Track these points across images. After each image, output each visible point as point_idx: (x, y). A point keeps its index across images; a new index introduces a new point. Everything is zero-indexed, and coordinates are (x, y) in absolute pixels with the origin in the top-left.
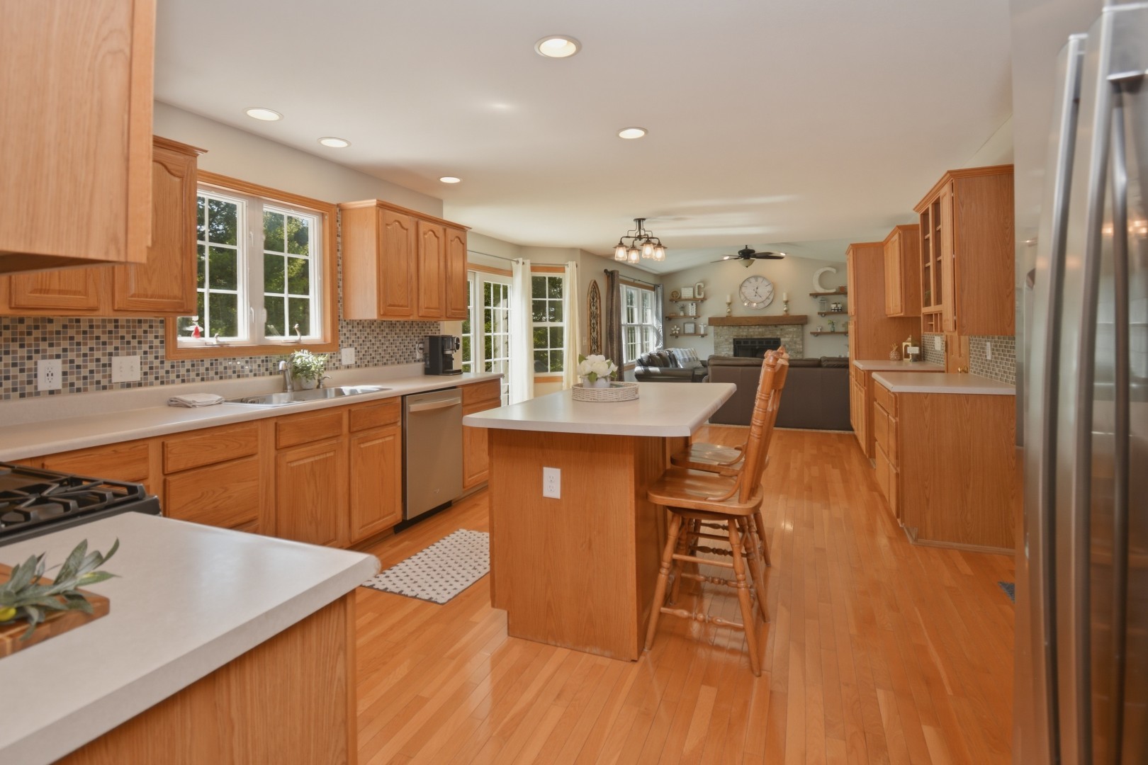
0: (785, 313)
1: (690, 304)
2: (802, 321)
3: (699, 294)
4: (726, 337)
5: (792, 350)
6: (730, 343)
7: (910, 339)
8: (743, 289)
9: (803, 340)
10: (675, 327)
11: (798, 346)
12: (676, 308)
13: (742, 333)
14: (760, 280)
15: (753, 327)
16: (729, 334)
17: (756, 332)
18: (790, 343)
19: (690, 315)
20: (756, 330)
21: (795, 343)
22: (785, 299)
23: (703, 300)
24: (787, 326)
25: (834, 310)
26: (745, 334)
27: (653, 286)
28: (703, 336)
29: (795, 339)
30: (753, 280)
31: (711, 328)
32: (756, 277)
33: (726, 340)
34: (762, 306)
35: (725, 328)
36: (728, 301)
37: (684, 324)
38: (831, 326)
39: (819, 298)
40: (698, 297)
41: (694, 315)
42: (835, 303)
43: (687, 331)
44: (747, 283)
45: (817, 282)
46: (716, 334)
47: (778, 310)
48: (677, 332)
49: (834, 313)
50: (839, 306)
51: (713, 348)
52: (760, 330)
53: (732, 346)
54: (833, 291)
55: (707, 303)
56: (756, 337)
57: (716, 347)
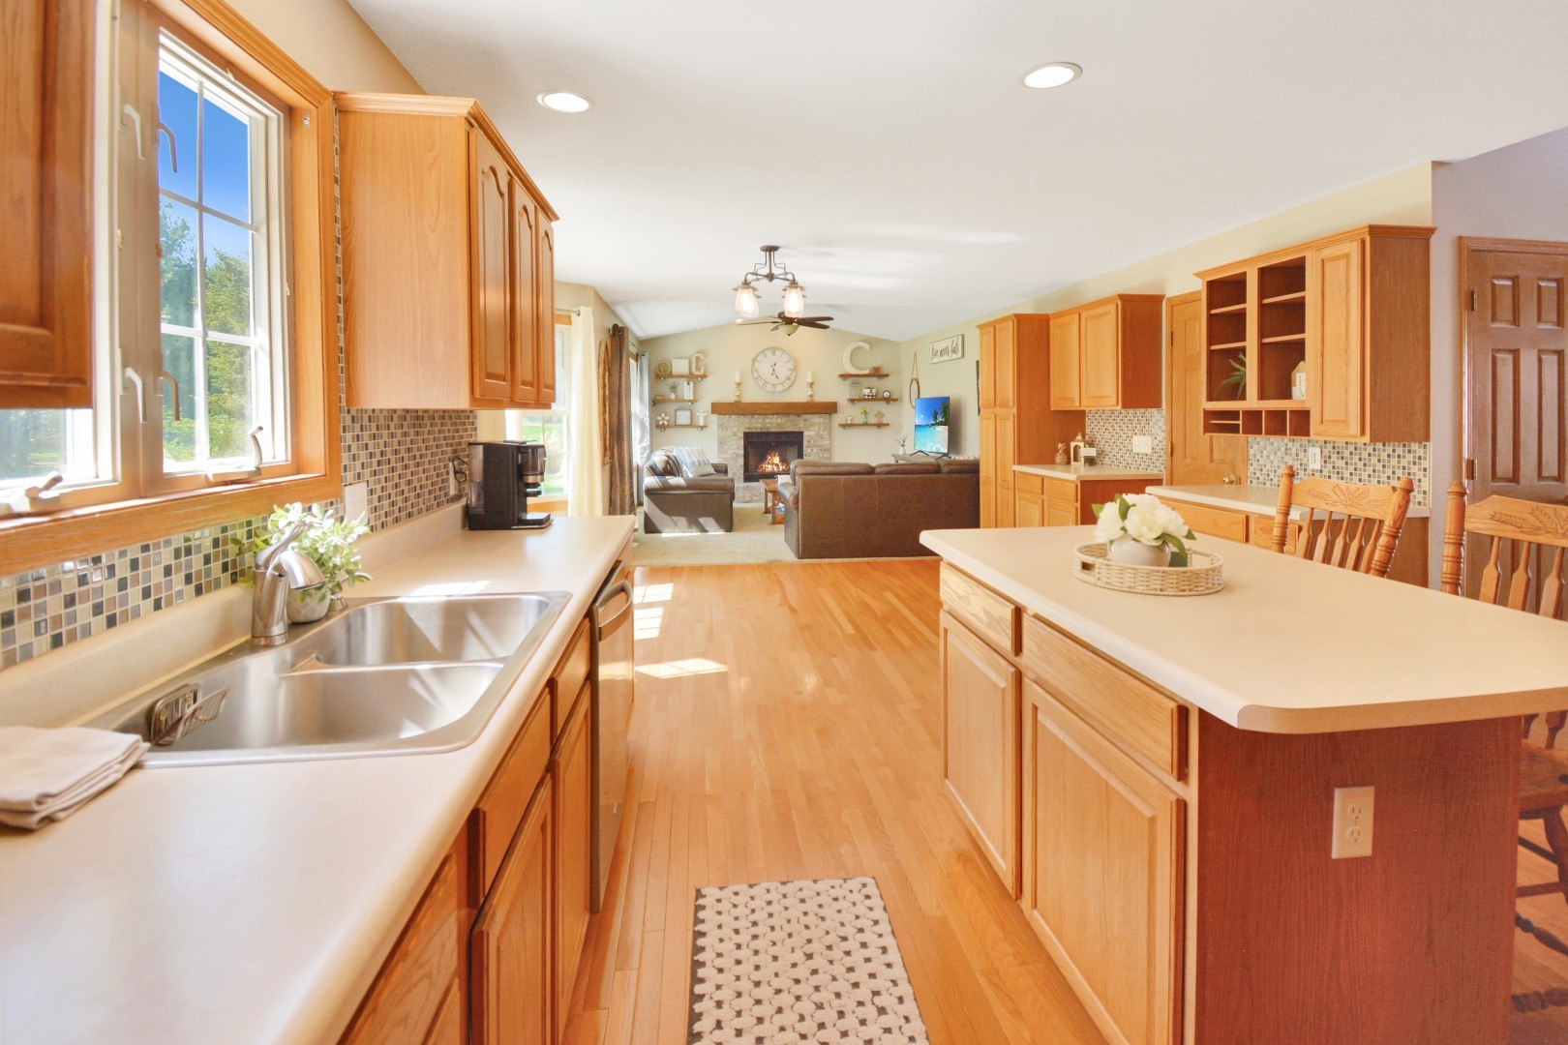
0: (809, 399)
1: (686, 383)
2: (830, 409)
3: (698, 369)
4: (735, 429)
5: (818, 446)
6: (740, 438)
7: (1079, 437)
8: (757, 365)
9: (830, 434)
10: (663, 415)
11: (825, 442)
12: (664, 387)
13: (755, 425)
14: (778, 353)
15: (770, 416)
16: (740, 425)
17: (774, 424)
18: (816, 438)
19: (686, 398)
20: (774, 420)
21: (822, 437)
22: (810, 380)
23: (704, 376)
24: (812, 416)
25: (869, 395)
26: (759, 425)
27: (635, 355)
28: (702, 427)
29: (821, 433)
30: (769, 353)
31: (715, 417)
32: (774, 349)
33: (735, 434)
34: (780, 388)
35: (733, 417)
36: (738, 381)
37: (676, 410)
38: (863, 416)
39: (850, 381)
40: (695, 372)
41: (691, 398)
42: (869, 388)
44: (762, 357)
45: (848, 360)
46: (721, 426)
47: (800, 395)
48: (666, 423)
49: (868, 400)
50: (874, 391)
51: (716, 444)
52: (779, 420)
53: (742, 442)
54: (867, 372)
55: (707, 381)
56: (773, 430)
57: (721, 443)
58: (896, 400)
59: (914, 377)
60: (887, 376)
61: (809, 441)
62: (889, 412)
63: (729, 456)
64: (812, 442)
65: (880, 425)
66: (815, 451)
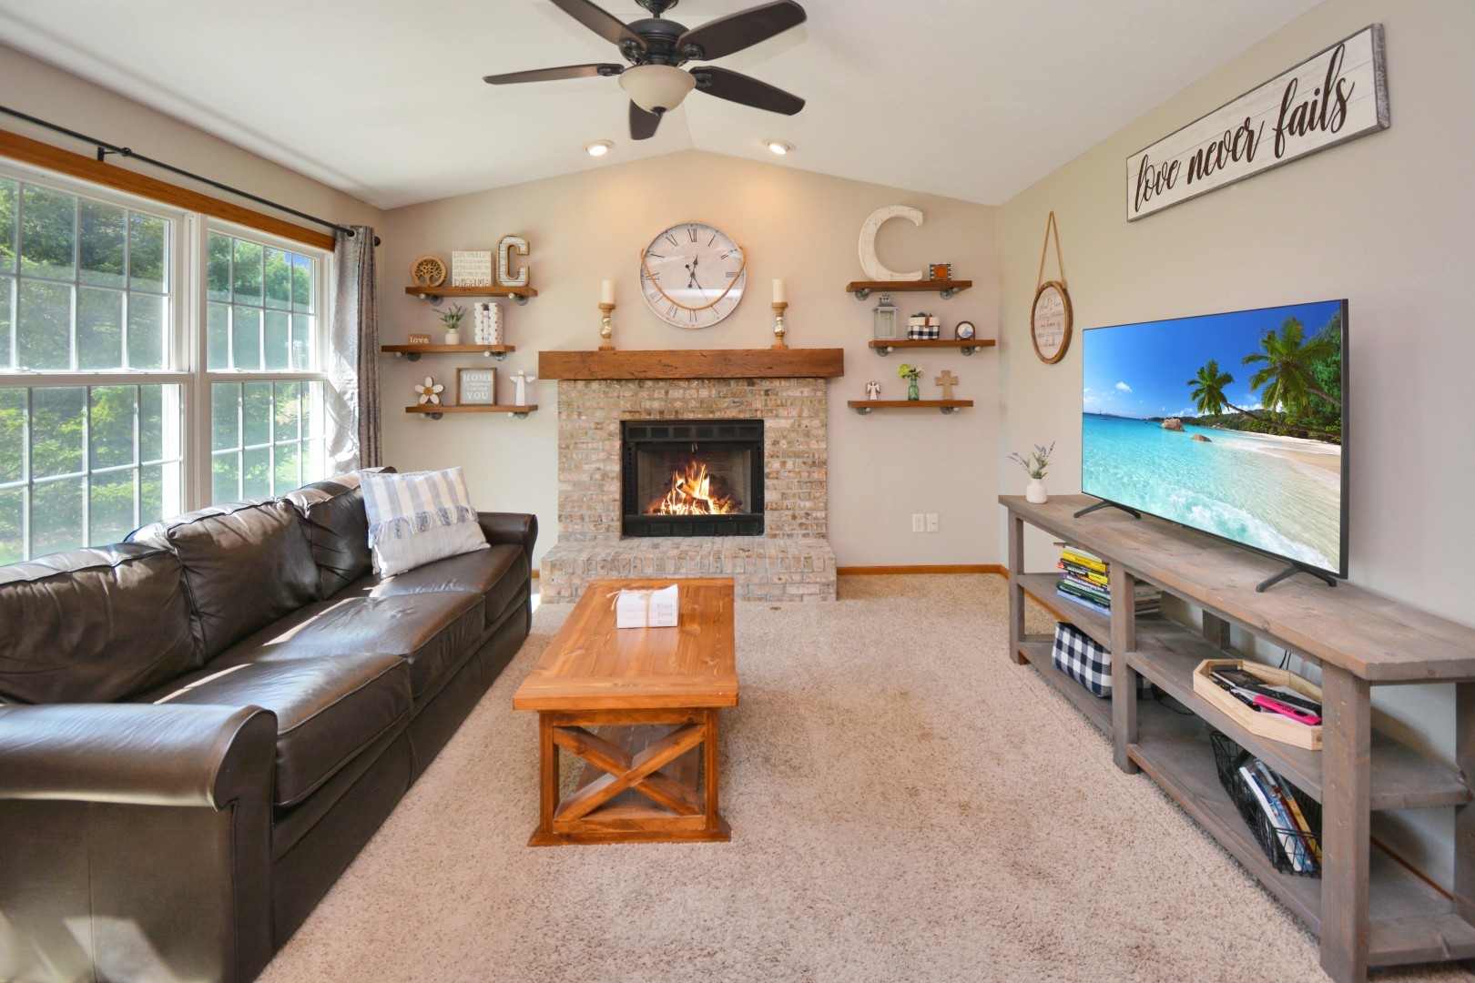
0: (776, 341)
1: (478, 306)
2: (827, 366)
3: (511, 273)
4: (600, 415)
5: (797, 455)
6: (611, 435)
8: (654, 265)
9: (825, 425)
10: (429, 382)
11: (814, 445)
12: (429, 320)
13: (648, 405)
15: (682, 384)
17: (690, 401)
18: (793, 435)
19: (479, 341)
20: (693, 392)
21: (807, 435)
22: (778, 299)
23: (523, 295)
24: (783, 383)
25: (921, 333)
26: (656, 405)
27: (326, 231)
28: (522, 412)
29: (805, 422)
30: (683, 237)
31: (551, 389)
32: (693, 227)
33: (598, 426)
34: (707, 317)
35: (595, 385)
36: (607, 300)
38: (907, 383)
39: (874, 300)
40: (506, 281)
41: (493, 342)
42: (922, 315)
43: (467, 397)
44: (664, 245)
45: (871, 249)
46: (565, 405)
47: (756, 334)
48: (435, 400)
49: (920, 345)
50: (934, 322)
51: (556, 451)
52: (704, 393)
53: (617, 444)
54: (916, 277)
55: (535, 305)
56: (691, 416)
57: (567, 445)
58: (991, 343)
59: (1052, 275)
60: (967, 284)
61: (776, 443)
62: (970, 375)
63: (585, 478)
64: (783, 444)
65: (948, 406)
66: (790, 465)
